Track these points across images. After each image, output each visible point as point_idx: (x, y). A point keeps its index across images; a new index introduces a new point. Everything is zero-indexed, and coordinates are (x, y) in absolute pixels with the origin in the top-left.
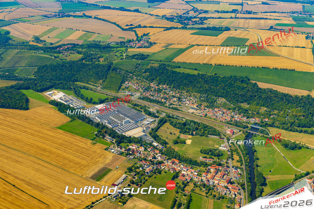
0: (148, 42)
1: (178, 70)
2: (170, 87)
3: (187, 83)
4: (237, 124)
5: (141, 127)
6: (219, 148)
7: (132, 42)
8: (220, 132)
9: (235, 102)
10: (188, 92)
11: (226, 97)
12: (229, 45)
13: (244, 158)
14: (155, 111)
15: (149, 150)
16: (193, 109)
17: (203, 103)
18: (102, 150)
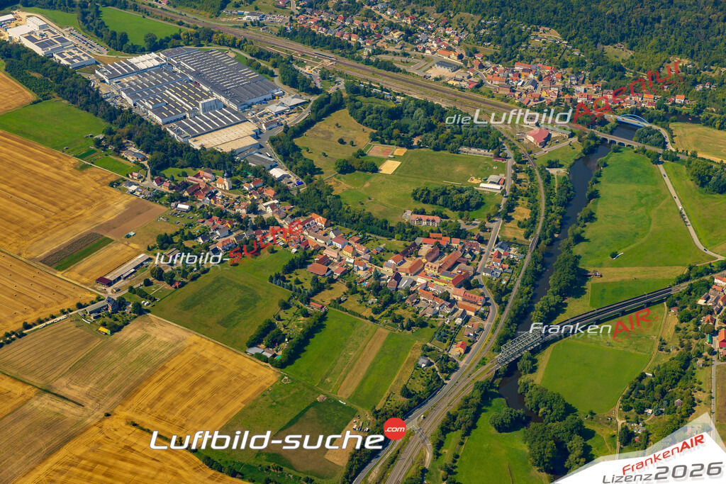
5: (256, 121)
6: (478, 185)
8: (504, 138)
10: (442, 11)
11: (560, 27)
13: (546, 216)
14: (317, 74)
15: (247, 189)
16: (443, 68)
17: (482, 47)
18: (102, 185)
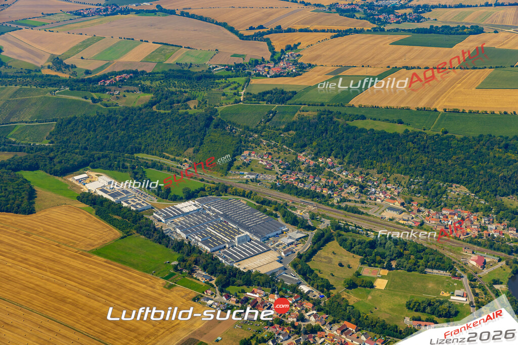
0: (295, 63)
1: (359, 124)
2: (341, 161)
3: (380, 152)
4: (493, 245)
5: (276, 250)
6: (449, 297)
7: (261, 64)
8: (454, 263)
9: (488, 194)
10: (381, 173)
11: (469, 184)
12: (478, 67)
14: (307, 216)
15: (291, 302)
16: (392, 211)
17: (415, 197)
18: (187, 300)
